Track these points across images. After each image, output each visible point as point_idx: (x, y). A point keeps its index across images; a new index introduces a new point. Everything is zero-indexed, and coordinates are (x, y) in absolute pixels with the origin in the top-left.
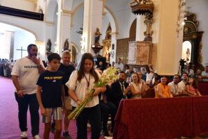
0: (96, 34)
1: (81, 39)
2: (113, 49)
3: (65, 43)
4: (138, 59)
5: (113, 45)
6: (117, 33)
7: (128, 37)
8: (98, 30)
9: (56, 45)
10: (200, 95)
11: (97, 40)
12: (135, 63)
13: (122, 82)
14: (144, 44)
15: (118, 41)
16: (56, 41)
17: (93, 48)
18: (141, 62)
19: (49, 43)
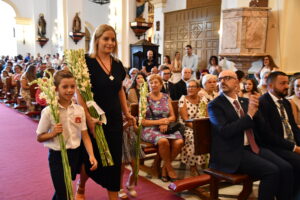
2: (158, 29)
3: (75, 21)
5: (158, 23)
6: (164, 1)
7: (184, 7)
9: (56, 25)
14: (256, 13)
15: (167, 15)
16: (56, 17)
17: (133, 28)
18: (250, 49)
19: (42, 22)
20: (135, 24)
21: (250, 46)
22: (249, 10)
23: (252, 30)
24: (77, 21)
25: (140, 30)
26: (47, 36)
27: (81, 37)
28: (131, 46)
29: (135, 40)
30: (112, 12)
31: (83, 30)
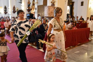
0: (28, 3)
1: (21, 6)
2: (36, 10)
3: (14, 8)
4: (49, 14)
5: (36, 8)
6: (37, 3)
8: (29, 1)
9: (9, 9)
10: (77, 29)
11: (29, 6)
12: (47, 16)
13: (44, 24)
14: (51, 7)
16: (9, 7)
17: (27, 10)
18: (50, 15)
19: (5, 8)
20: (28, 9)
21: (50, 14)
22: (50, 6)
23: (50, 11)
27: (16, 12)
28: (27, 14)
29: (28, 13)
30: (22, 6)
31: (16, 10)
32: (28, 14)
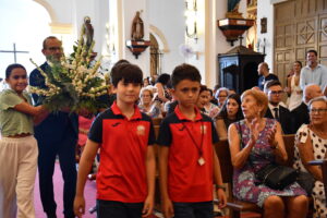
1: (186, 5)
3: (135, 24)
5: (264, 21)
9: (107, 31)
11: (234, 2)
15: (278, 7)
16: (107, 20)
17: (222, 29)
19: (88, 29)
20: (225, 22)
24: (138, 23)
25: (233, 31)
26: (95, 49)
27: (144, 47)
28: (220, 57)
29: (226, 48)
30: (190, 5)
31: (147, 38)
32: (227, 55)
